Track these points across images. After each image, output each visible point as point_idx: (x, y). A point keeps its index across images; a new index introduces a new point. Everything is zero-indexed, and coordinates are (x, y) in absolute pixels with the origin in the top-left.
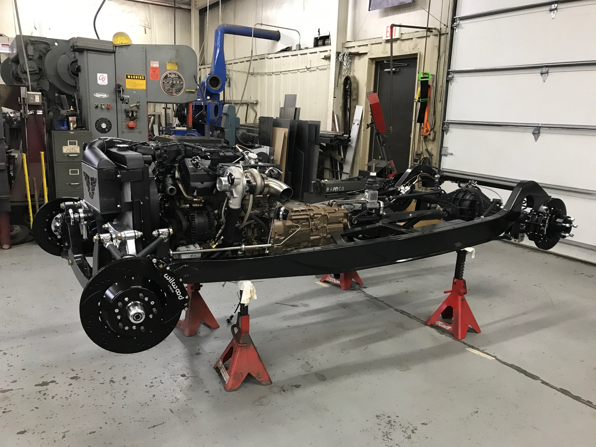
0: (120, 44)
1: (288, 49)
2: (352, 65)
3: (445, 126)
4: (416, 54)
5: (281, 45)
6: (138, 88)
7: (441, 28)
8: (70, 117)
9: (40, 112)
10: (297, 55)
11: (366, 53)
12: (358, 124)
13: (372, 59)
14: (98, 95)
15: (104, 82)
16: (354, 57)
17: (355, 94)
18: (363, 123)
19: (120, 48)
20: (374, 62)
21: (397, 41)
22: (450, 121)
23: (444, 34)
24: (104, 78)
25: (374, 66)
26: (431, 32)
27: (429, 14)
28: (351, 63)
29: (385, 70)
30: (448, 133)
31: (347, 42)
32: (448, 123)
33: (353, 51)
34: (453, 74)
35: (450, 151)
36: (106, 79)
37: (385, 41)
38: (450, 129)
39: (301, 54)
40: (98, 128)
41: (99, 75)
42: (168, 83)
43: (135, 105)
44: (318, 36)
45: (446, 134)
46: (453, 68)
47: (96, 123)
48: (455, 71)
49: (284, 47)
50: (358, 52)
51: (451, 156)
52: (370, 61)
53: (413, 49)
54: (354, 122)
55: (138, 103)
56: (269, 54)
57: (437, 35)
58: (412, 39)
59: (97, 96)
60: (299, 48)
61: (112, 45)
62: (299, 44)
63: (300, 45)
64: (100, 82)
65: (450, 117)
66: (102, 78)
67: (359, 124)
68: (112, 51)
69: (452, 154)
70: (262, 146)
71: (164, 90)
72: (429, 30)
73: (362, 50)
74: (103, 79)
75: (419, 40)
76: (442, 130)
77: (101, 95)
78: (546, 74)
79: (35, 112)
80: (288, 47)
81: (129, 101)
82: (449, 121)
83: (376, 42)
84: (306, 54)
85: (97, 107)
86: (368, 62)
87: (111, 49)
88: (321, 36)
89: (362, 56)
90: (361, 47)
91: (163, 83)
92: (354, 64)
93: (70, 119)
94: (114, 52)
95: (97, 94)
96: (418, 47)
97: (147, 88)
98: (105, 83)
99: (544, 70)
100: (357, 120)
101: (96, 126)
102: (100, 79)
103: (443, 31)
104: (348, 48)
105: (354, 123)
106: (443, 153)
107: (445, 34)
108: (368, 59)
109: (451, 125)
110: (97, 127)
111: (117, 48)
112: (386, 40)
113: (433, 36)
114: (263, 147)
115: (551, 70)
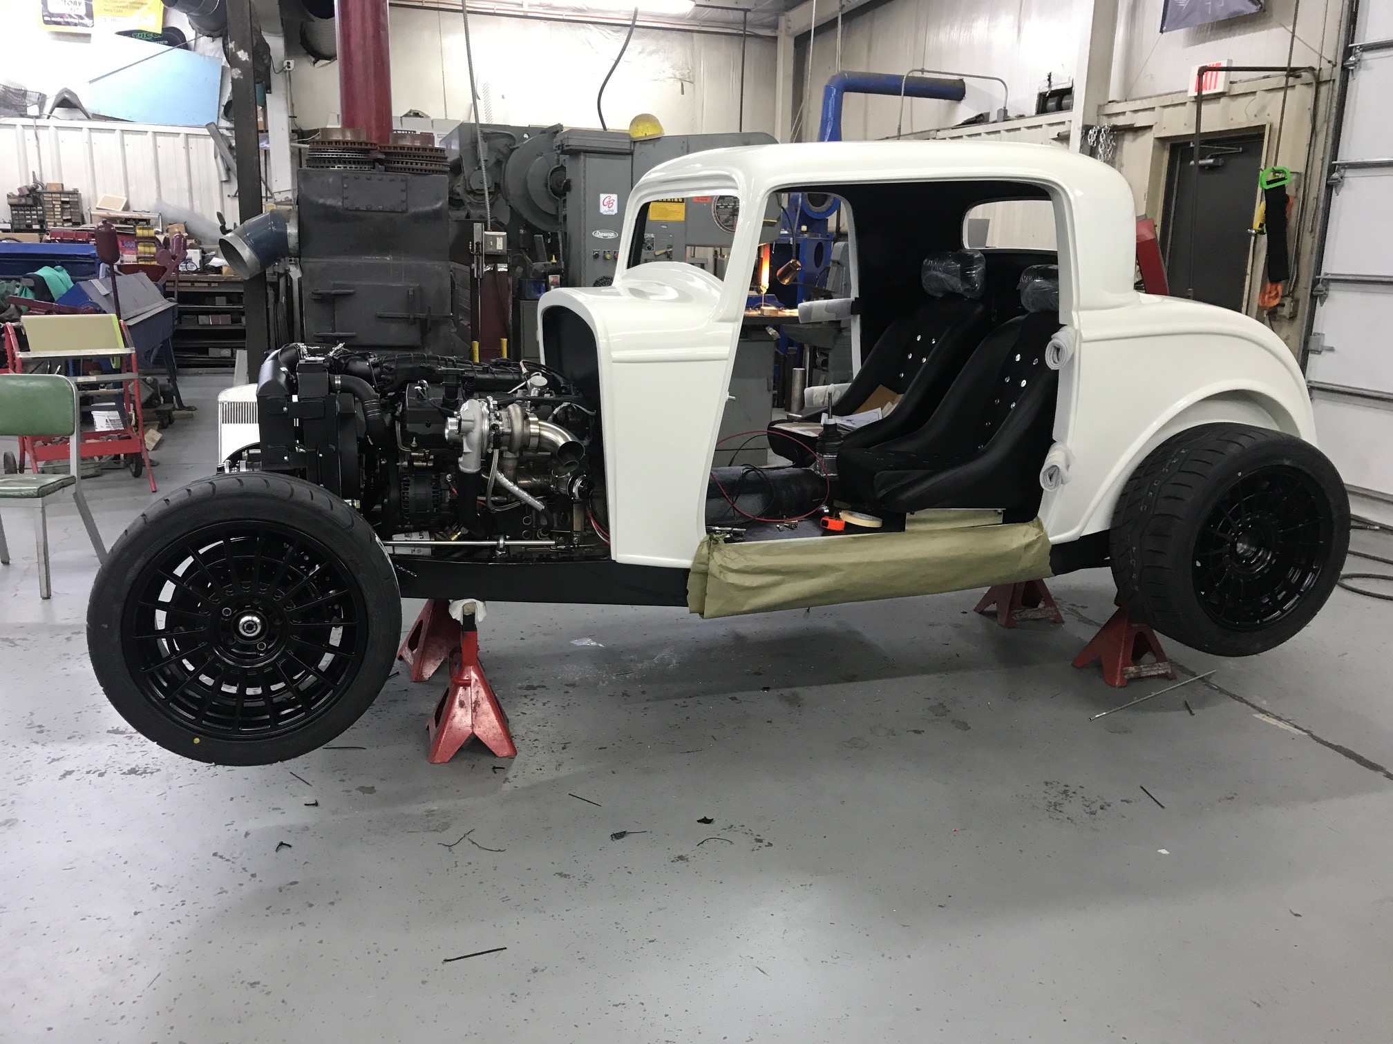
0: (642, 137)
1: (980, 119)
2: (1118, 153)
3: (1320, 286)
4: (1263, 127)
5: (965, 110)
6: (671, 218)
7: (1320, 69)
8: (550, 276)
9: (503, 268)
10: (999, 132)
11: (1150, 127)
13: (1162, 140)
14: (599, 234)
15: (611, 209)
16: (1123, 135)
19: (643, 146)
20: (1168, 145)
21: (1220, 98)
22: (1332, 274)
23: (1327, 82)
24: (612, 201)
25: (1166, 155)
26: (1298, 76)
27: (1293, 36)
28: (1115, 149)
29: (1193, 163)
30: (1325, 303)
31: (1110, 102)
32: (1326, 279)
33: (1120, 121)
34: (1342, 171)
35: (1327, 342)
36: (615, 203)
37: (1194, 100)
38: (1331, 293)
39: (1008, 131)
41: (603, 196)
42: (726, 207)
43: (664, 251)
44: (1047, 89)
45: (1321, 304)
46: (1345, 156)
48: (1347, 164)
49: (972, 115)
50: (1133, 125)
51: (1330, 354)
52: (1157, 143)
53: (1256, 116)
55: (668, 248)
56: (938, 131)
57: (1312, 83)
58: (1254, 93)
59: (598, 236)
60: (1005, 117)
61: (628, 141)
62: (1005, 108)
63: (1005, 111)
64: (604, 210)
65: (1333, 265)
66: (609, 203)
68: (628, 152)
69: (1331, 349)
71: (719, 223)
72: (1292, 72)
73: (1140, 120)
74: (610, 204)
75: (1270, 95)
76: (1312, 295)
77: (605, 235)
79: (495, 268)
80: (981, 115)
81: (653, 245)
82: (1329, 277)
83: (1172, 101)
84: (1019, 129)
85: (596, 256)
86: (1154, 147)
87: (627, 147)
88: (1053, 88)
89: (1140, 133)
90: (1140, 114)
91: (718, 207)
92: (1122, 152)
93: (551, 278)
94: (631, 154)
95: (598, 232)
96: (1267, 112)
97: (686, 219)
98: (612, 211)
102: (605, 204)
103: (1325, 76)
104: (1110, 116)
106: (1312, 346)
107: (1329, 81)
108: (1153, 139)
109: (1333, 286)
111: (638, 144)
112: (1196, 97)
113: (1303, 86)
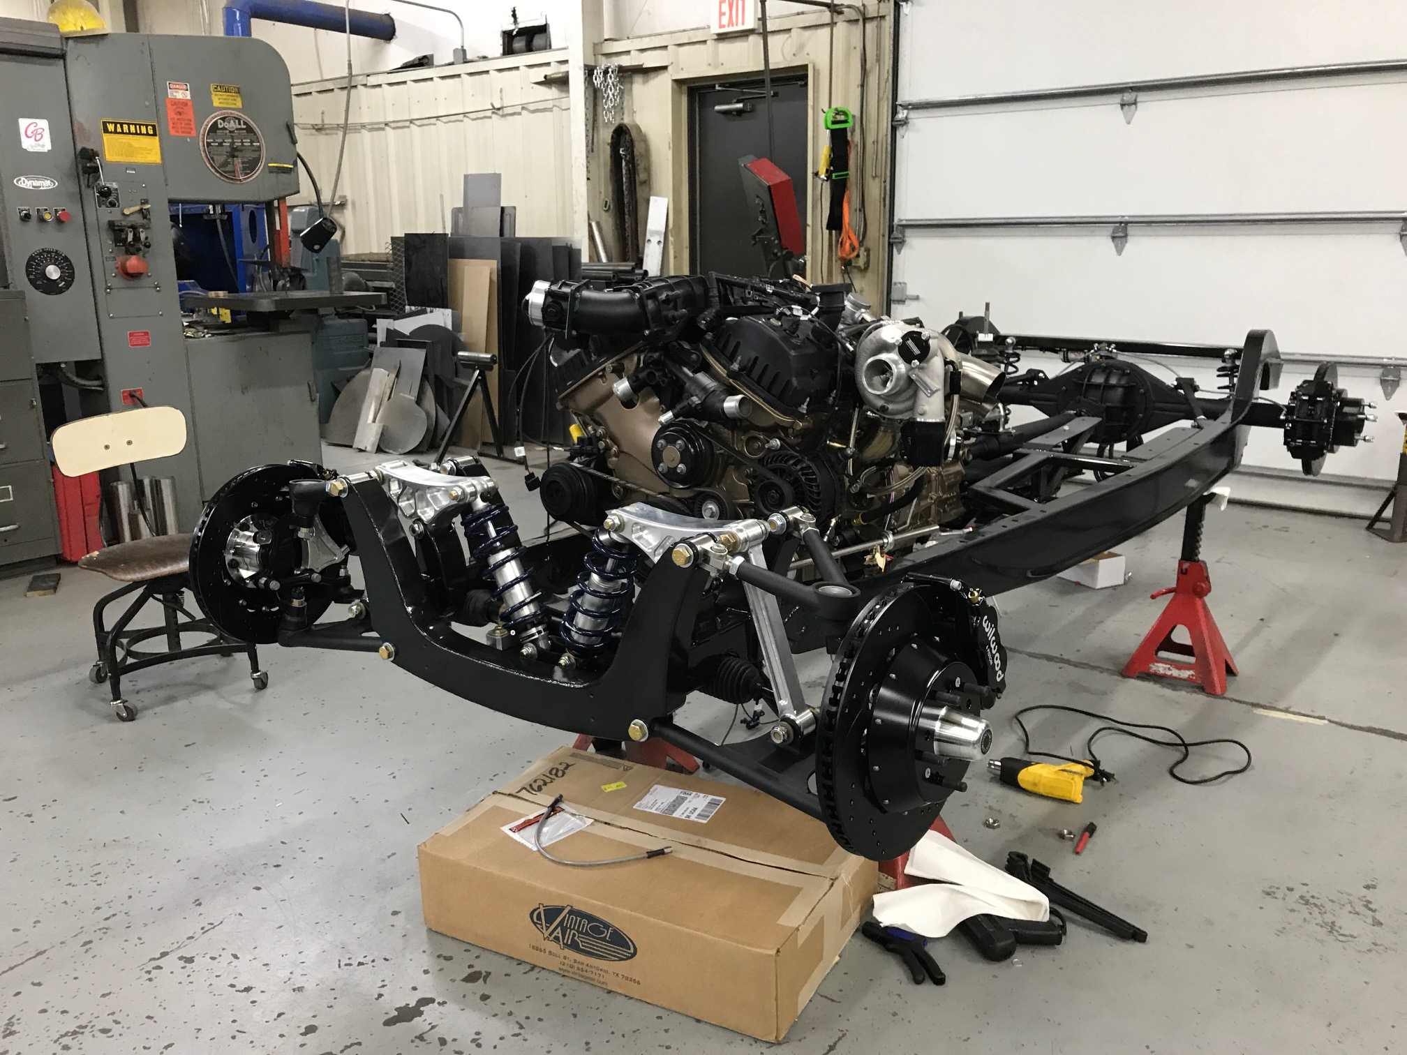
0: (75, 32)
1: (423, 62)
2: (626, 97)
3: (895, 234)
4: (805, 67)
5: (398, 52)
6: (139, 159)
7: (864, 5)
10: (459, 76)
11: (665, 68)
12: (659, 242)
13: (679, 83)
14: (26, 183)
15: (40, 142)
16: (631, 77)
17: (645, 168)
18: (671, 239)
19: (79, 45)
20: (685, 88)
21: (747, 36)
22: (906, 220)
23: (872, 19)
24: (40, 131)
25: (684, 99)
26: (841, 13)
29: (717, 108)
30: (903, 251)
31: (606, 40)
32: (901, 226)
33: (626, 61)
35: (911, 291)
36: (47, 134)
37: (716, 37)
38: (908, 240)
39: (471, 74)
40: (36, 279)
41: (23, 123)
42: (220, 144)
43: (138, 208)
44: (511, 27)
45: (899, 252)
46: (905, 96)
47: (29, 265)
48: (910, 104)
49: (411, 57)
50: (642, 65)
51: (915, 303)
52: (675, 86)
53: (794, 55)
54: (648, 237)
55: (142, 204)
56: (368, 76)
57: (857, 21)
58: (789, 30)
59: (23, 186)
60: (462, 56)
61: (59, 36)
62: (462, 47)
63: (464, 51)
64: (28, 144)
65: (906, 210)
66: (35, 133)
67: (662, 240)
68: (59, 52)
69: (917, 298)
70: (428, 309)
71: (212, 166)
72: (836, 8)
73: (650, 60)
74: (37, 135)
75: (808, 33)
76: (889, 243)
77: (36, 183)
78: (1134, 106)
80: (425, 57)
81: (117, 199)
82: (904, 222)
83: (689, 38)
84: (487, 72)
85: (27, 217)
86: (673, 90)
87: (57, 45)
88: (521, 25)
89: (652, 75)
90: (649, 53)
92: (631, 96)
94: (62, 56)
95: (22, 178)
96: (807, 50)
97: (162, 159)
98: (43, 146)
99: (1128, 97)
100: (657, 233)
101: (28, 273)
102: (29, 134)
103: (871, 12)
104: (608, 55)
105: (649, 240)
106: (894, 296)
107: (877, 17)
108: (670, 83)
109: (908, 232)
110: (32, 277)
111: (70, 42)
112: (719, 35)
113: (845, 23)
114: (431, 312)
115: (1142, 97)
